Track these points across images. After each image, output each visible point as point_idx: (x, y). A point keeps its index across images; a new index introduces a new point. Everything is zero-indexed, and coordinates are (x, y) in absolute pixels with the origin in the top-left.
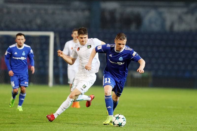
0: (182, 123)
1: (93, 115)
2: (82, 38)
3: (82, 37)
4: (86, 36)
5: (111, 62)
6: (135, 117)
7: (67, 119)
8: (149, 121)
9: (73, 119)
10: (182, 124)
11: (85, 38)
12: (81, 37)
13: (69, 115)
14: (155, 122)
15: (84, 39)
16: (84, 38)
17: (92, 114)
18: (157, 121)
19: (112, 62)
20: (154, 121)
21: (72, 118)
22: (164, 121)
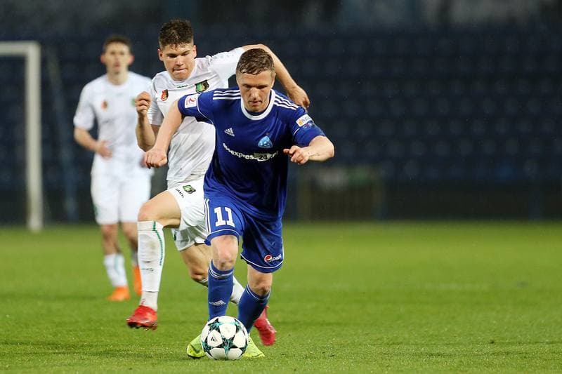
0: (492, 339)
1: (184, 322)
2: (173, 56)
3: (174, 52)
4: (190, 48)
5: (232, 152)
6: (329, 324)
7: (95, 340)
8: (379, 336)
9: (116, 339)
10: (493, 342)
11: (184, 54)
12: (169, 52)
13: (102, 328)
14: (400, 340)
15: (180, 59)
16: (179, 57)
17: (183, 319)
18: (407, 336)
19: (236, 154)
20: (397, 337)
21: (111, 336)
22: (432, 335)
